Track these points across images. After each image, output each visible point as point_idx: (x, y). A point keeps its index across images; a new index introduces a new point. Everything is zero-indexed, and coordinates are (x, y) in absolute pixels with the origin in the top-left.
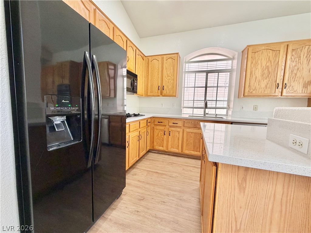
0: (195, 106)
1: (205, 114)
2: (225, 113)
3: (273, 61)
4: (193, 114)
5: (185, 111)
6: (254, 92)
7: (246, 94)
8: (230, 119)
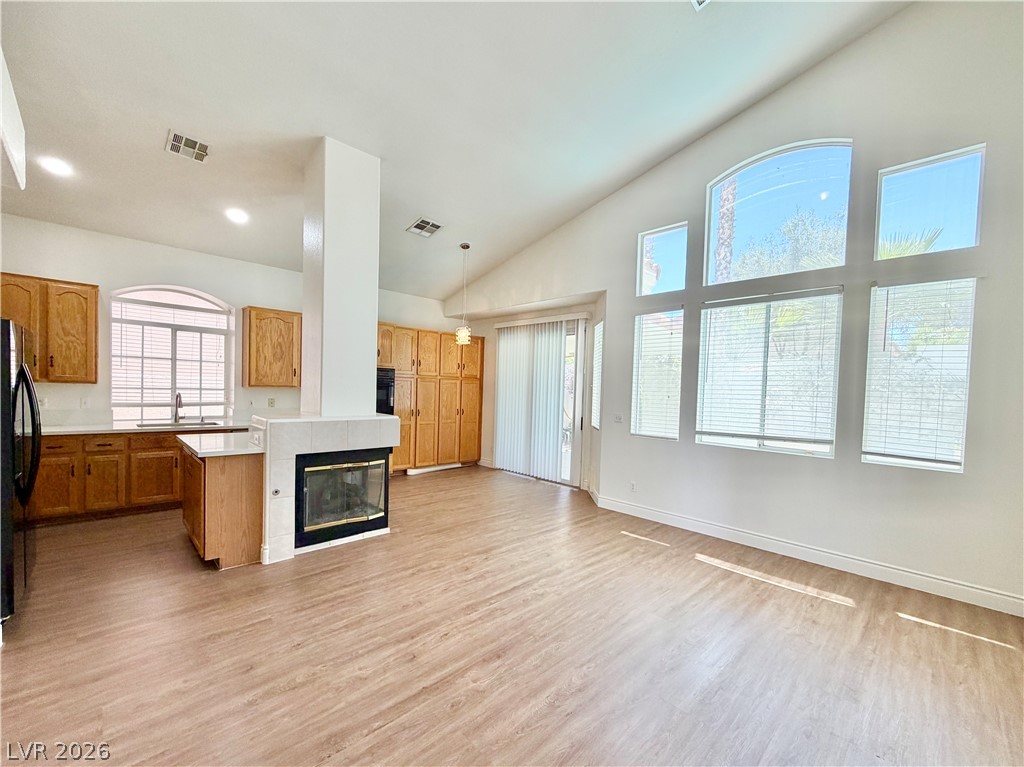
0: (147, 400)
1: (176, 417)
2: (222, 414)
3: (286, 337)
4: (142, 419)
5: (118, 413)
6: (264, 380)
7: (253, 383)
8: (231, 424)
